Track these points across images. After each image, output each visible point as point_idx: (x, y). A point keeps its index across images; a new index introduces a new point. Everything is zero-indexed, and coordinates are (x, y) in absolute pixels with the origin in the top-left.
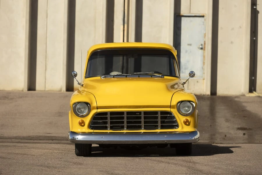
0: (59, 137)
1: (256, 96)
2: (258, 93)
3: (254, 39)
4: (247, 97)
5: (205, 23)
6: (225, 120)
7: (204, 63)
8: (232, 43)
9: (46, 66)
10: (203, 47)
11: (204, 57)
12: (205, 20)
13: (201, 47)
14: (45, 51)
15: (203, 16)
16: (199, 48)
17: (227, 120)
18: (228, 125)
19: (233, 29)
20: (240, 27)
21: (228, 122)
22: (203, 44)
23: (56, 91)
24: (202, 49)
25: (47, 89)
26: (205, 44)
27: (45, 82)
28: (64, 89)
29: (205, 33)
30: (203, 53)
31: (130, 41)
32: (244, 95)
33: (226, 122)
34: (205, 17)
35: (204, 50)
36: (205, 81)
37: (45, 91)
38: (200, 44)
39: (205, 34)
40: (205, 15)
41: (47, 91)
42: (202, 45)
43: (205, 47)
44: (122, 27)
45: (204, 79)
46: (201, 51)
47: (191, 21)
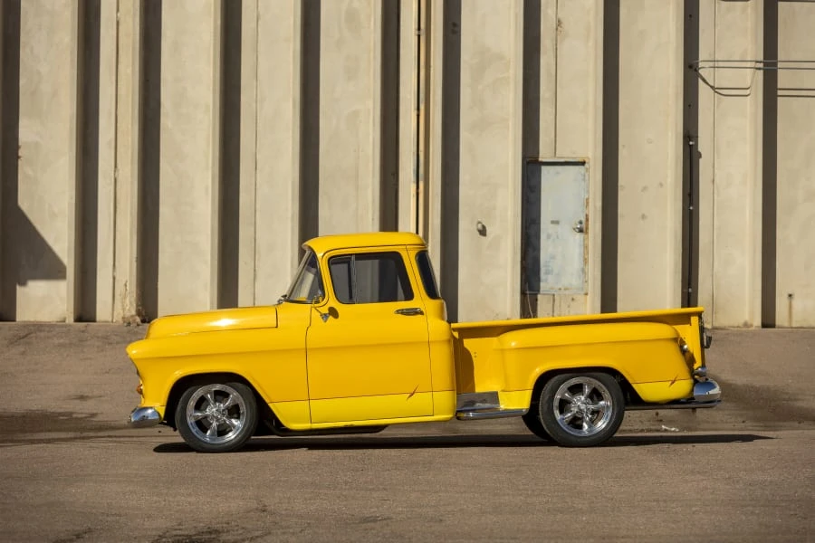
3: (692, 208)
5: (587, 178)
7: (586, 261)
8: (643, 217)
10: (584, 225)
11: (586, 247)
12: (587, 170)
13: (579, 227)
15: (583, 163)
16: (574, 230)
19: (645, 189)
20: (661, 185)
22: (583, 220)
24: (581, 231)
26: (587, 220)
29: (586, 197)
30: (585, 240)
34: (587, 165)
35: (587, 233)
36: (588, 297)
38: (577, 222)
39: (587, 199)
40: (587, 161)
42: (581, 223)
43: (587, 228)
44: (414, 187)
45: (586, 294)
46: (579, 236)
47: (558, 173)
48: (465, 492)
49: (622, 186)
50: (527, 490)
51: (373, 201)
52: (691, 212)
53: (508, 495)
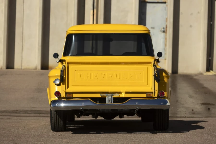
0: (44, 111)
1: (213, 74)
2: (215, 72)
3: (211, 23)
4: (205, 75)
5: (167, 9)
6: (189, 96)
7: (165, 45)
8: (191, 26)
9: (22, 47)
10: (165, 30)
11: (166, 39)
12: (167, 6)
13: (163, 30)
14: (22, 33)
15: (165, 3)
16: (161, 31)
17: (191, 97)
18: (192, 101)
19: (192, 14)
20: (199, 13)
21: (192, 98)
22: (165, 27)
23: (32, 69)
24: (164, 32)
25: (23, 68)
26: (167, 27)
27: (22, 61)
28: (39, 67)
29: (166, 17)
30: (165, 36)
31: (99, 22)
32: (202, 74)
33: (190, 98)
34: (167, 4)
35: (166, 33)
36: (167, 61)
37: (21, 69)
38: (162, 28)
39: (167, 19)
40: (167, 1)
41: (23, 69)
42: (164, 28)
43: (166, 31)
44: (92, 11)
45: (165, 59)
46: (163, 34)
47: (154, 7)
48: (103, 140)
49: (182, 13)
50: (130, 139)
51: (74, 17)
52: (211, 24)
53: (122, 141)
